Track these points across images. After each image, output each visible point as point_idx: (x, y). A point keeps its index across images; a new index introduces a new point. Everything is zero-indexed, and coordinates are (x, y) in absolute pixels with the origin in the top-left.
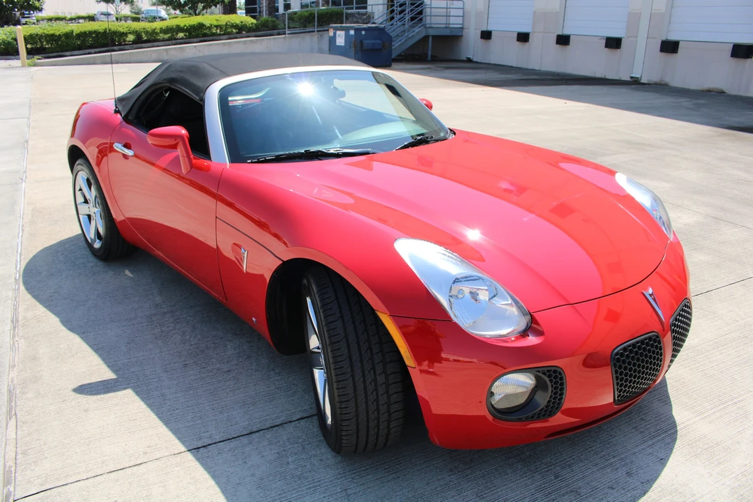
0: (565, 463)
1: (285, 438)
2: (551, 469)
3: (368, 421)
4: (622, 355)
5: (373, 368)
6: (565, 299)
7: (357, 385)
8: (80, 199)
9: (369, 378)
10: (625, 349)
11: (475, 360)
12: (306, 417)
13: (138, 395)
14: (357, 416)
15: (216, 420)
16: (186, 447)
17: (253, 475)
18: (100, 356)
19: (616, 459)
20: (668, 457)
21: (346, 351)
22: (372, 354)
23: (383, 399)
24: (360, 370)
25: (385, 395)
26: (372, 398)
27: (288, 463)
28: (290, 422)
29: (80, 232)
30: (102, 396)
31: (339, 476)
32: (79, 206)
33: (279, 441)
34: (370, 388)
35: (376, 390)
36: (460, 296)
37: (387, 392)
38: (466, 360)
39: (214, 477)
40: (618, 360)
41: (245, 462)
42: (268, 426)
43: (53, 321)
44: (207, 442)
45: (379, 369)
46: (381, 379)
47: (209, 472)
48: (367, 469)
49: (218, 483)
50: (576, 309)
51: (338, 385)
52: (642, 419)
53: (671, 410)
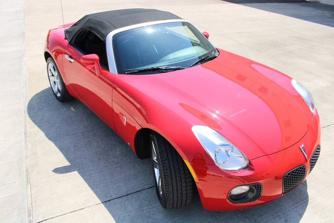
1: (142, 197)
3: (177, 200)
4: (287, 177)
5: (181, 181)
6: (265, 153)
7: (174, 187)
8: (50, 74)
9: (179, 184)
10: (289, 174)
11: (223, 176)
13: (80, 174)
14: (173, 199)
15: (113, 188)
16: (101, 201)
17: (129, 216)
18: (63, 153)
20: (303, 213)
21: (170, 173)
22: (180, 175)
23: (184, 192)
24: (175, 181)
25: (185, 191)
26: (179, 192)
27: (143, 210)
29: (50, 86)
30: (65, 174)
32: (50, 77)
33: (140, 199)
34: (179, 188)
35: (182, 189)
36: (219, 152)
37: (186, 189)
38: (219, 175)
39: (113, 216)
40: (286, 179)
41: (126, 209)
42: (135, 191)
43: (42, 134)
44: (109, 198)
45: (183, 180)
46: (184, 185)
47: (111, 214)
49: (115, 219)
50: (269, 157)
51: (166, 187)
53: (307, 189)
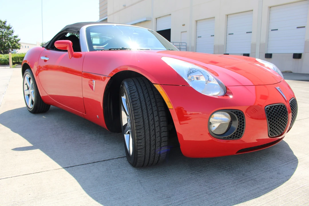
0: (247, 170)
1: (110, 164)
2: (240, 173)
3: (150, 141)
4: (270, 109)
5: (153, 113)
6: (241, 84)
7: (145, 121)
8: (26, 88)
9: (151, 118)
11: (200, 113)
12: (121, 158)
13: (42, 151)
14: (145, 137)
15: (78, 158)
16: (62, 167)
17: (94, 176)
18: (27, 139)
19: (271, 169)
20: (296, 168)
21: (140, 104)
22: (152, 106)
23: (157, 129)
24: (146, 114)
25: (159, 127)
26: (152, 128)
27: (111, 172)
28: (113, 159)
30: (25, 151)
31: (136, 176)
32: (25, 91)
33: (107, 165)
34: (151, 123)
35: (154, 124)
36: (192, 79)
37: (159, 125)
38: (196, 113)
39: (74, 177)
40: (268, 111)
41: (90, 172)
42: (103, 160)
44: (72, 165)
45: (155, 113)
46: (156, 119)
47: (72, 175)
48: (150, 174)
49: (76, 179)
50: (246, 88)
51: (135, 121)
52: (280, 156)
53: (293, 153)
